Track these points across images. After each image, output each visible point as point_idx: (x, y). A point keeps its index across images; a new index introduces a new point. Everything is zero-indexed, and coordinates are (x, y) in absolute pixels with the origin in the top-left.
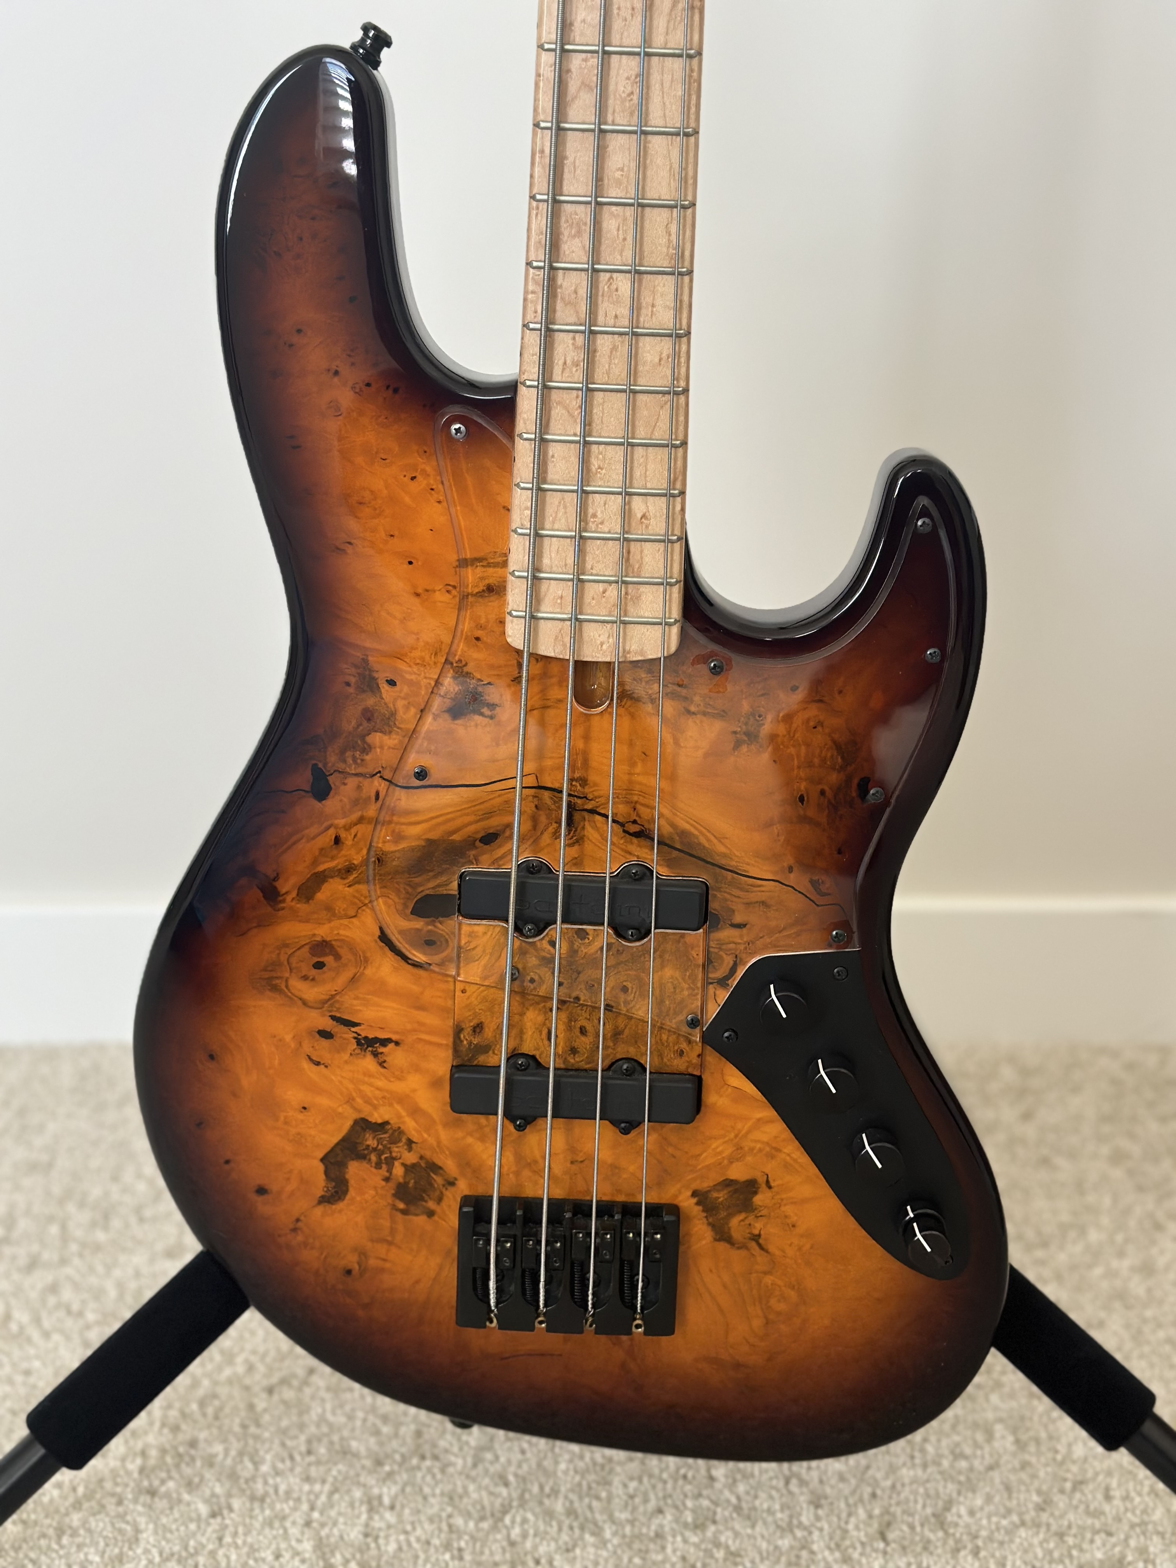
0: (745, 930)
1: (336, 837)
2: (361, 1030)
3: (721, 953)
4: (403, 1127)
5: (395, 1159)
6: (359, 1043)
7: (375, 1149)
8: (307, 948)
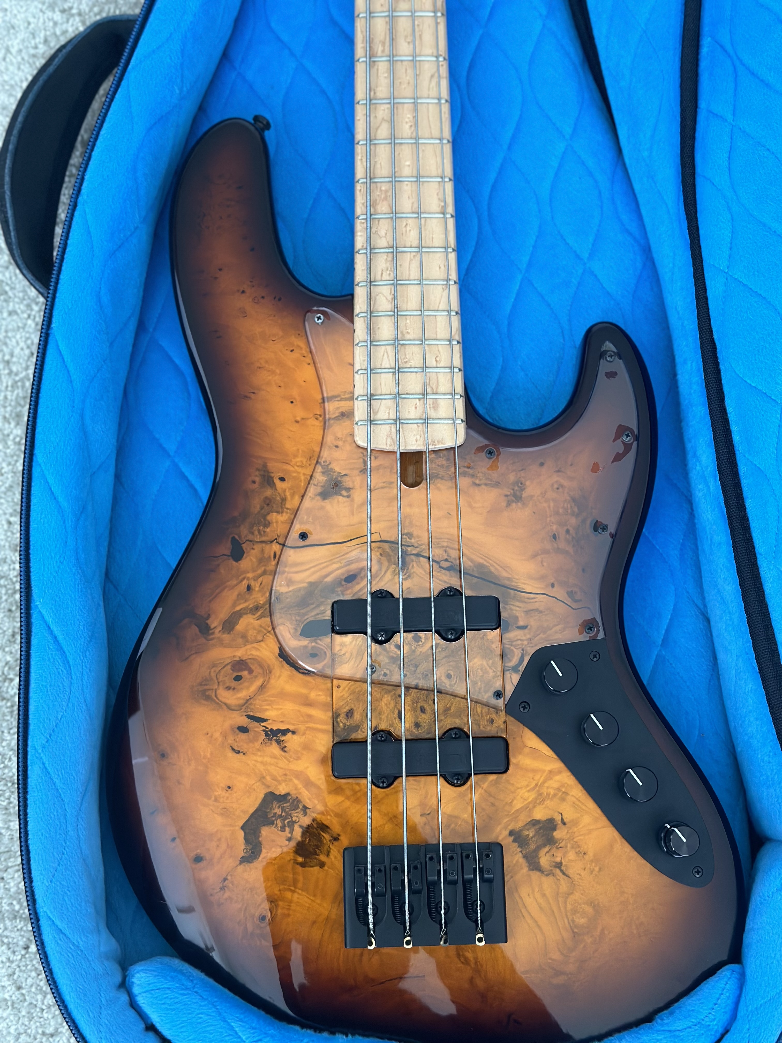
0: (526, 631)
1: (248, 586)
2: (269, 724)
3: (512, 648)
4: (300, 797)
5: (295, 822)
6: (267, 735)
7: (280, 816)
8: (229, 667)
